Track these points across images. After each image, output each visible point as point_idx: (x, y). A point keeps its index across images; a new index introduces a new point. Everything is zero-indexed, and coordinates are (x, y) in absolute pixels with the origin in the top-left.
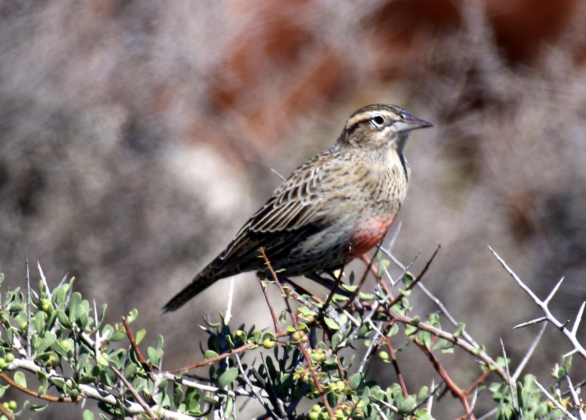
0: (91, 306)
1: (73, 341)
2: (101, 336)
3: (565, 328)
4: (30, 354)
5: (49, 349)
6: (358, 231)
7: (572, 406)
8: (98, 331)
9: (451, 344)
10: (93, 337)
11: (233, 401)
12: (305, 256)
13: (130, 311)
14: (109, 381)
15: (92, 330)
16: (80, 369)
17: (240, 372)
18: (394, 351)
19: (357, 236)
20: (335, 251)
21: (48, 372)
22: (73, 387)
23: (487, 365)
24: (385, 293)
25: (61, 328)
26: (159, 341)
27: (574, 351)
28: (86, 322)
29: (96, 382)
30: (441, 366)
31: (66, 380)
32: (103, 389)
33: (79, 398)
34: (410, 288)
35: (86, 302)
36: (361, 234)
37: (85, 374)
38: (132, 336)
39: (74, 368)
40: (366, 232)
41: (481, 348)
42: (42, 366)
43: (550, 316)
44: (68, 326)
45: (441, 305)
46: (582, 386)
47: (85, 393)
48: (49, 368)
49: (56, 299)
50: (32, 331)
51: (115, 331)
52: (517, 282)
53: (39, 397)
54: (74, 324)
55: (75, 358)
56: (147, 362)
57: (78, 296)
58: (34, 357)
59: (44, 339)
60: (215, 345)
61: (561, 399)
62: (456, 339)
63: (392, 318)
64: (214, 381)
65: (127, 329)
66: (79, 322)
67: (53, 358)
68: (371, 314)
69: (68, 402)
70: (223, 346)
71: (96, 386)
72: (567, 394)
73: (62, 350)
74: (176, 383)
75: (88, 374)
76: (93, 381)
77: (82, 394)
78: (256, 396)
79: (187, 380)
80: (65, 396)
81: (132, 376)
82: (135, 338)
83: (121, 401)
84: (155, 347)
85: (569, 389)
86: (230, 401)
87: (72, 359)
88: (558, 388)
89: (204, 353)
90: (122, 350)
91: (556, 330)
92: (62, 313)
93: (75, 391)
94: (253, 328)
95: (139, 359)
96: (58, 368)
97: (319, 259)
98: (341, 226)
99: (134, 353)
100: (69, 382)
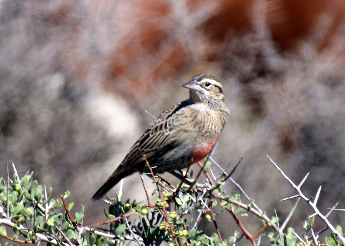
0: (43, 188)
1: (33, 208)
2: (49, 205)
3: (310, 201)
4: (9, 216)
5: (19, 213)
6: (195, 149)
7: (313, 245)
8: (47, 203)
9: (246, 211)
10: (44, 206)
11: (123, 243)
12: (165, 162)
13: (65, 192)
14: (53, 231)
15: (44, 202)
16: (37, 225)
17: (127, 226)
18: (214, 215)
19: (195, 151)
20: (182, 160)
21: (19, 226)
22: (33, 235)
23: (267, 223)
24: (211, 184)
25: (26, 201)
26: (81, 209)
27: (315, 214)
28: (40, 197)
29: (46, 232)
30: (240, 222)
31: (29, 231)
32: (50, 236)
33: (36, 241)
34: (225, 180)
35: (40, 186)
36: (197, 150)
37: (39, 227)
38: (66, 206)
39: (33, 224)
40: (200, 150)
41: (263, 213)
42: (15, 223)
43: (301, 194)
44: (30, 200)
45: (240, 188)
46: (320, 233)
47: (40, 239)
48: (19, 224)
49: (23, 184)
50: (9, 203)
51: (57, 203)
52: (283, 175)
53: (14, 241)
54: (34, 199)
55: (34, 218)
56: (75, 221)
57: (35, 183)
58: (11, 218)
59: (16, 207)
60: (113, 211)
61: (307, 241)
62: (249, 208)
63: (214, 196)
64: (112, 232)
65: (63, 202)
66: (36, 198)
67: (21, 218)
68: (203, 195)
69: (30, 243)
70: (118, 211)
71: (46, 234)
72: (311, 238)
73: (26, 213)
74: (91, 232)
75: (41, 227)
76: (44, 231)
77: (38, 239)
78: (136, 240)
79: (97, 231)
80: (28, 240)
81: (66, 228)
82: (68, 207)
83: (60, 243)
84: (79, 212)
85: (312, 235)
86: (122, 244)
87: (33, 219)
88: (307, 234)
89: (107, 216)
90: (61, 214)
91: (305, 202)
92: (27, 192)
93: (34, 237)
94: (135, 201)
95: (70, 219)
96: (24, 224)
97: (173, 164)
98: (185, 146)
99: (67, 216)
100: (31, 232)
